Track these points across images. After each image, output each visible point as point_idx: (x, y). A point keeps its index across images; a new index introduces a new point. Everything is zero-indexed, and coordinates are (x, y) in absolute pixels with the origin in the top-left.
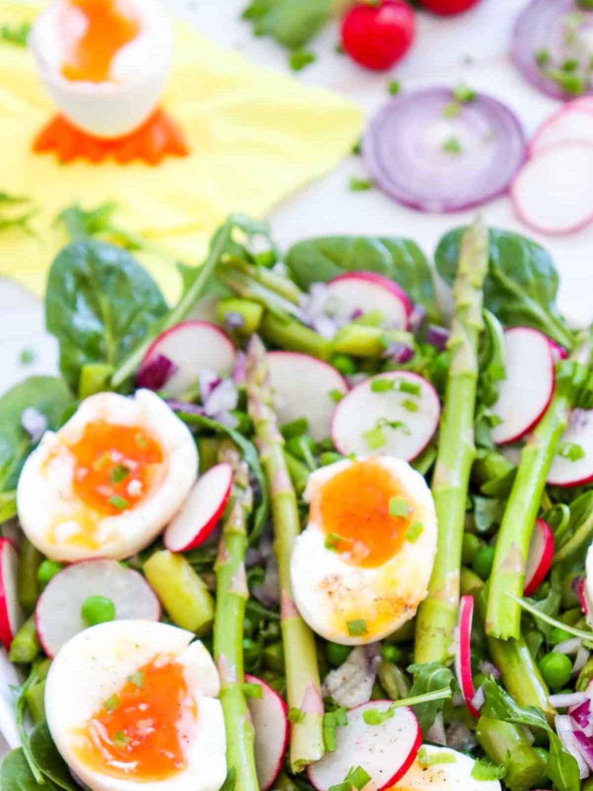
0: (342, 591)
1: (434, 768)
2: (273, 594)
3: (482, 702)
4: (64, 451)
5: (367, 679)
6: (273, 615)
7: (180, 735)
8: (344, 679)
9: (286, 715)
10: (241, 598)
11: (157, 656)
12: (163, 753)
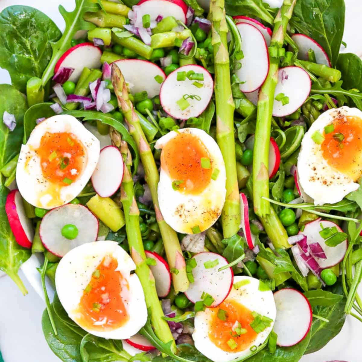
0: (186, 213)
1: (242, 288)
2: (149, 199)
3: (259, 251)
4: (33, 153)
5: (201, 238)
6: (151, 213)
7: (123, 300)
8: (191, 240)
9: (169, 271)
10: (136, 216)
11: (104, 260)
12: (117, 311)
